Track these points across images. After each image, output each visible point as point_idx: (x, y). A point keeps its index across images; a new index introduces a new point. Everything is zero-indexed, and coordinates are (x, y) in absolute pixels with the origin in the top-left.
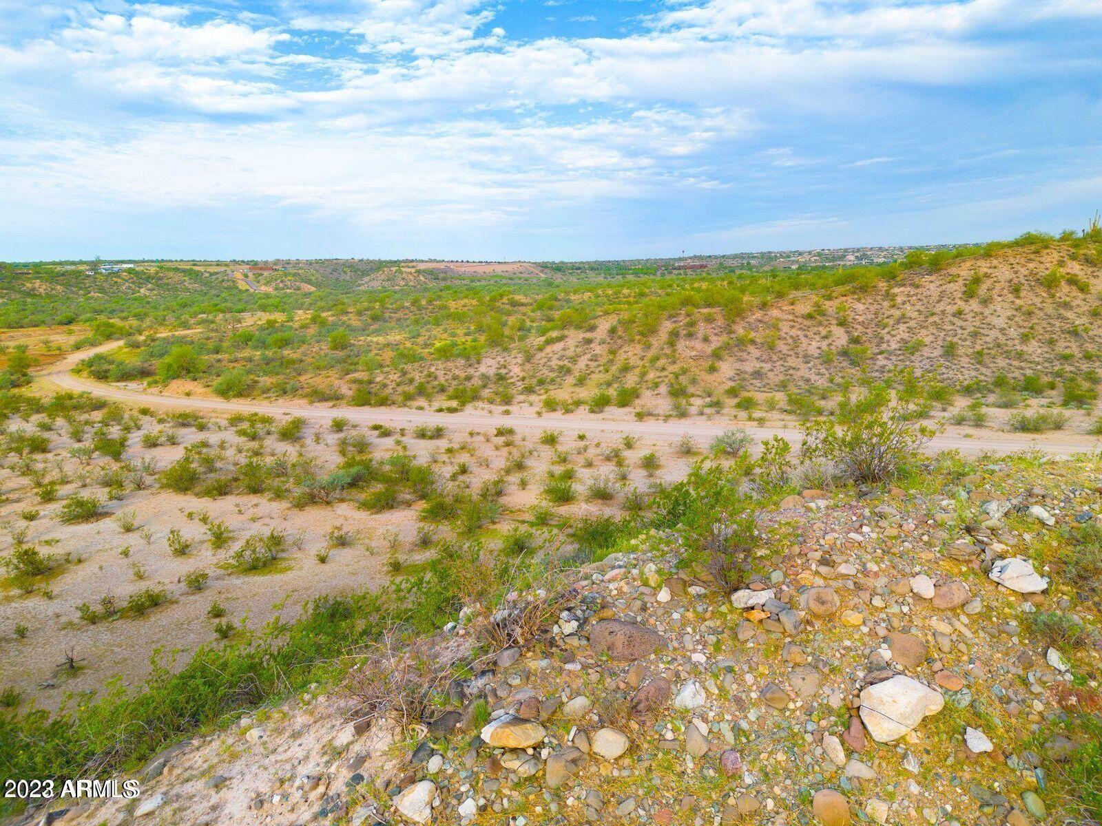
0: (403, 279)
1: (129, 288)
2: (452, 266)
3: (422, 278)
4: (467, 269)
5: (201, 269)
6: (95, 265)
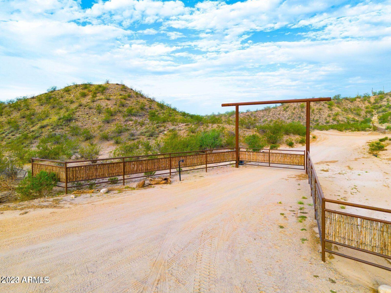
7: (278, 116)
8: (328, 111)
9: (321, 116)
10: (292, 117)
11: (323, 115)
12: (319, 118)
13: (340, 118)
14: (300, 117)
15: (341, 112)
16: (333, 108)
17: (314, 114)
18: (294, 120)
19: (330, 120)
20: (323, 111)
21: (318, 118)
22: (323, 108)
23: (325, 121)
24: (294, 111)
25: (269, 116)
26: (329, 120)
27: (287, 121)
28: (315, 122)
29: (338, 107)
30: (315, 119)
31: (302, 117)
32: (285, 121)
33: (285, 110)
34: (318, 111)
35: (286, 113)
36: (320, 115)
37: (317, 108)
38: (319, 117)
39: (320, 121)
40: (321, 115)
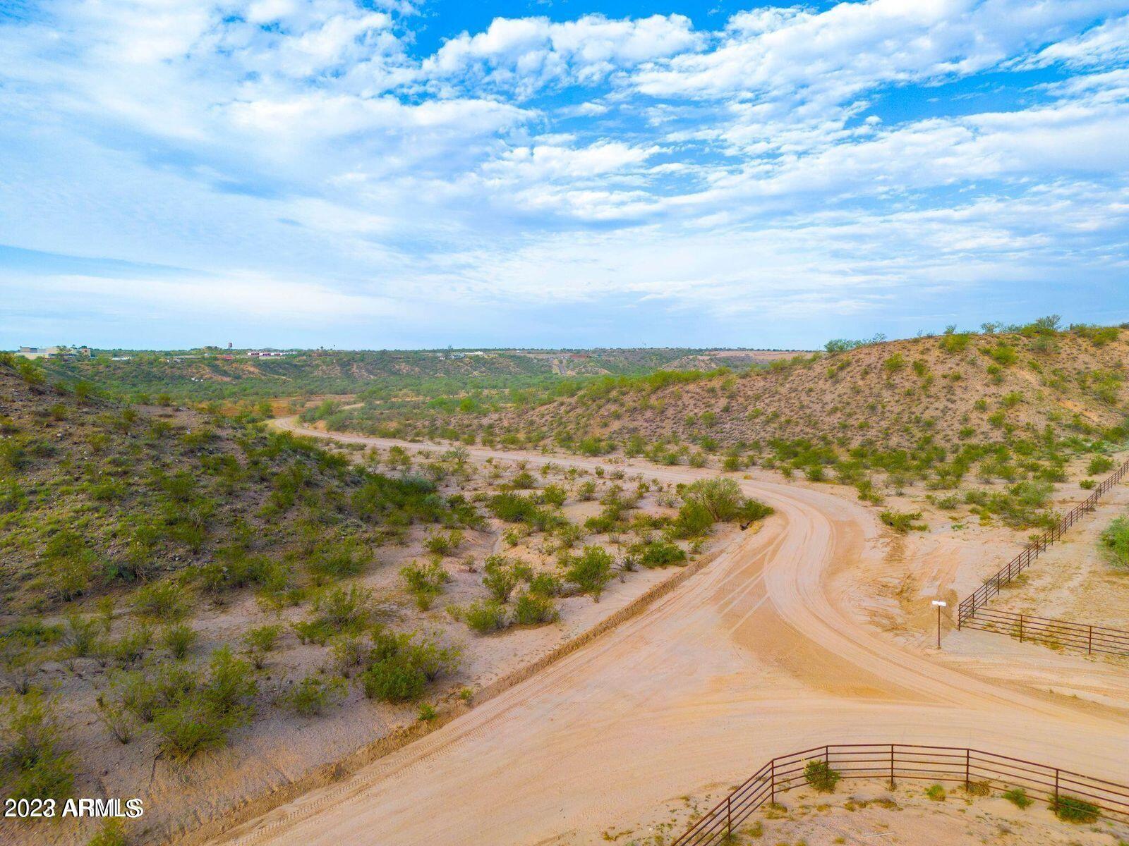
0: (695, 366)
1: (467, 370)
2: (751, 354)
3: (713, 365)
4: (765, 358)
5: (532, 356)
6: (447, 352)
7: (804, 397)
8: (986, 385)
9: (950, 405)
10: (848, 403)
11: (962, 399)
12: (941, 415)
13: (1024, 416)
14: (873, 408)
15: (1038, 388)
16: (1008, 372)
17: (929, 397)
18: (850, 415)
19: (980, 422)
20: (963, 384)
21: (939, 413)
22: (971, 370)
23: (961, 428)
24: (861, 383)
25: (777, 397)
26: (977, 421)
27: (827, 419)
28: (920, 431)
29: (1035, 368)
30: (927, 416)
31: (880, 407)
32: (821, 418)
33: (831, 377)
34: (944, 382)
35: (832, 389)
36: (948, 400)
37: (947, 372)
38: (942, 411)
39: (941, 425)
40: (953, 402)
